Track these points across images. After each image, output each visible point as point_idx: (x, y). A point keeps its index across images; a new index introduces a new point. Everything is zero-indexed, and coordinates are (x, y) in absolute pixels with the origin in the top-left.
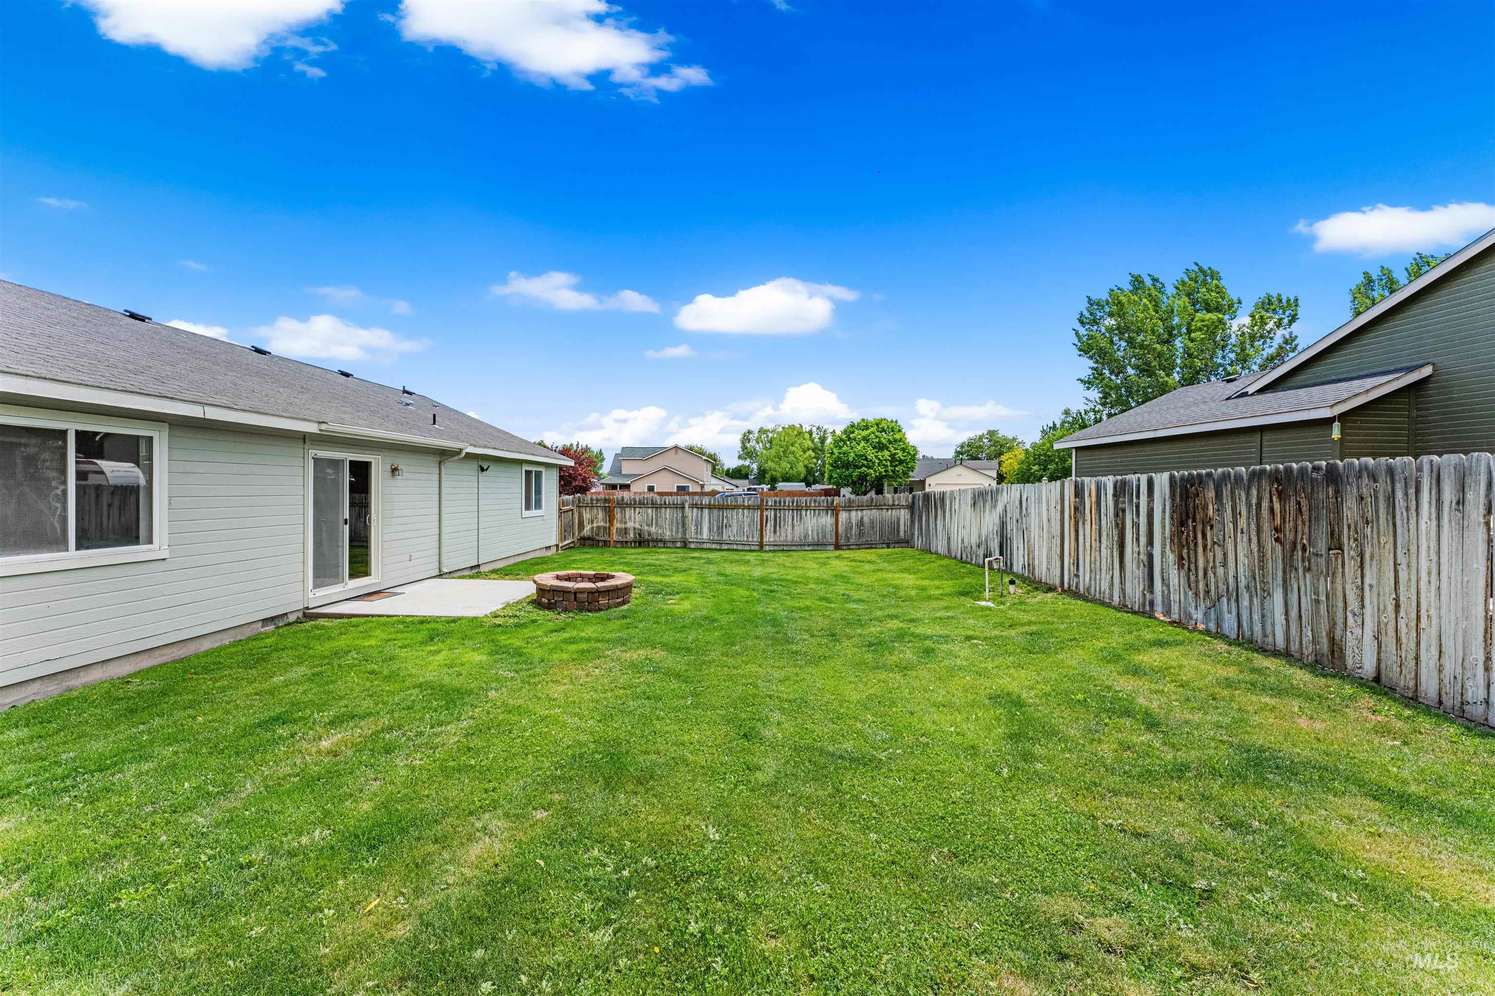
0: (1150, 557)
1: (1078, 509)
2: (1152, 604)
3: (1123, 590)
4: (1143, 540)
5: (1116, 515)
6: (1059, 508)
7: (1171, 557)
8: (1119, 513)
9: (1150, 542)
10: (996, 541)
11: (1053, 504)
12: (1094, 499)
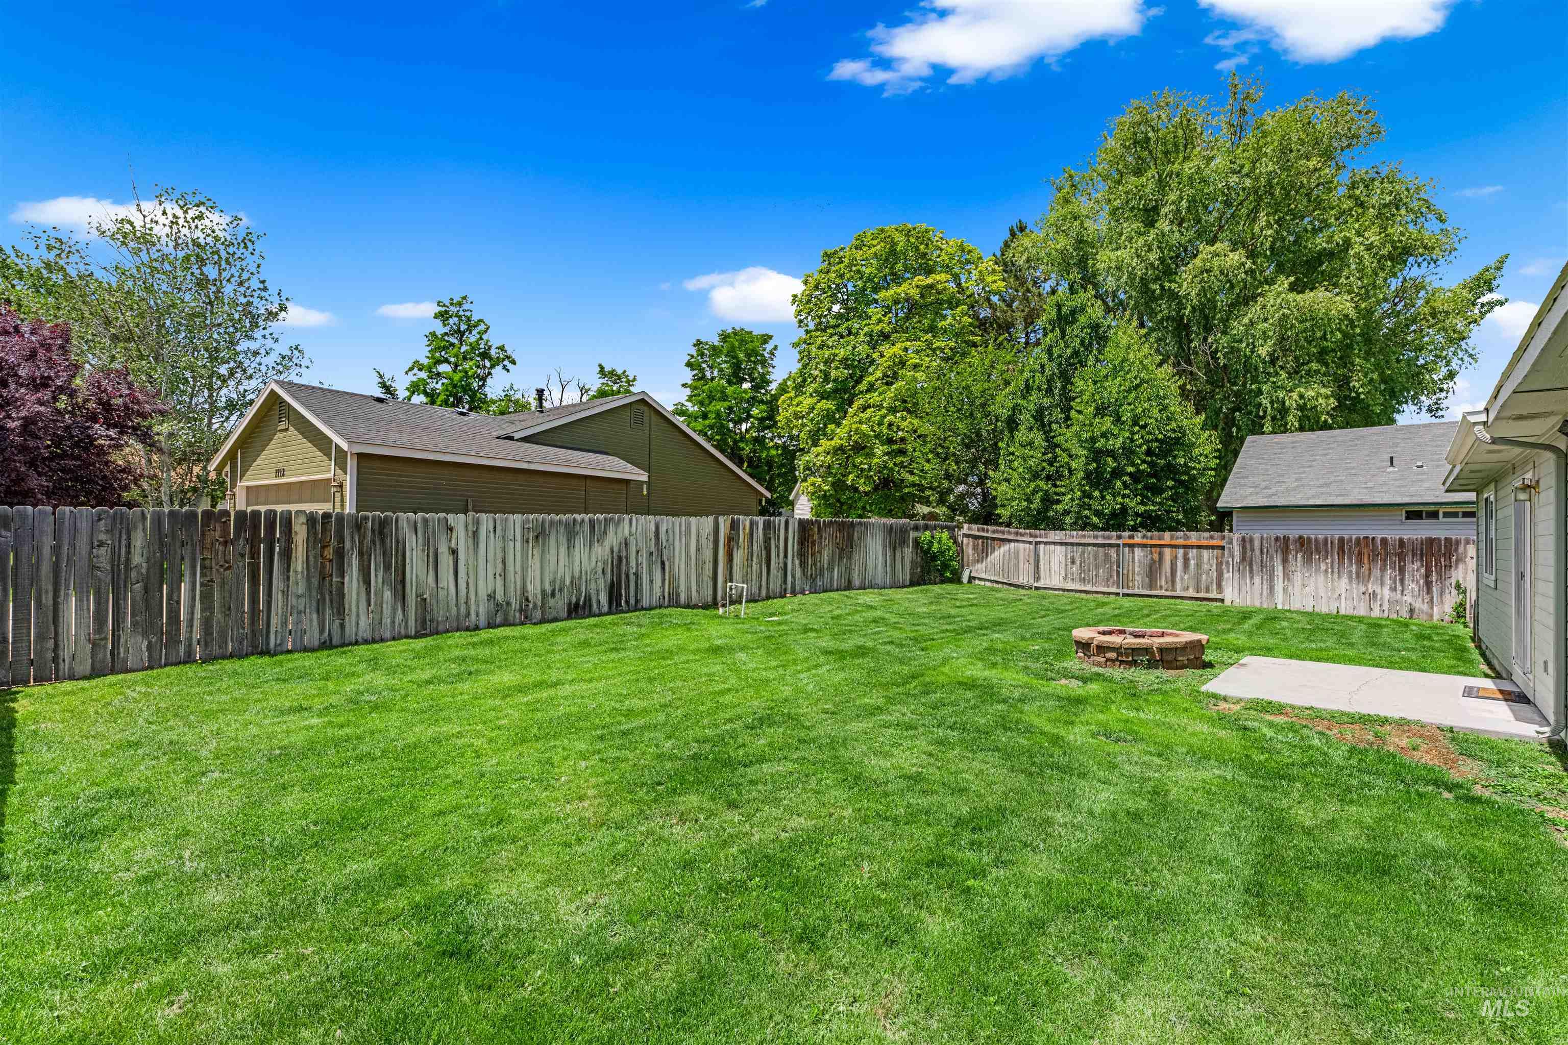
0: (786, 565)
1: (732, 540)
2: (785, 590)
3: (768, 588)
4: (782, 555)
5: (765, 542)
6: (712, 538)
7: (797, 562)
8: (767, 540)
9: (786, 556)
10: (601, 582)
11: (705, 537)
12: (747, 531)
